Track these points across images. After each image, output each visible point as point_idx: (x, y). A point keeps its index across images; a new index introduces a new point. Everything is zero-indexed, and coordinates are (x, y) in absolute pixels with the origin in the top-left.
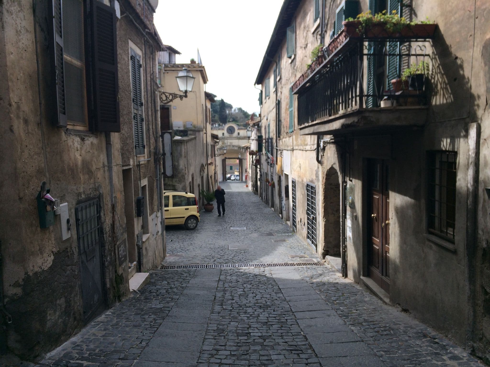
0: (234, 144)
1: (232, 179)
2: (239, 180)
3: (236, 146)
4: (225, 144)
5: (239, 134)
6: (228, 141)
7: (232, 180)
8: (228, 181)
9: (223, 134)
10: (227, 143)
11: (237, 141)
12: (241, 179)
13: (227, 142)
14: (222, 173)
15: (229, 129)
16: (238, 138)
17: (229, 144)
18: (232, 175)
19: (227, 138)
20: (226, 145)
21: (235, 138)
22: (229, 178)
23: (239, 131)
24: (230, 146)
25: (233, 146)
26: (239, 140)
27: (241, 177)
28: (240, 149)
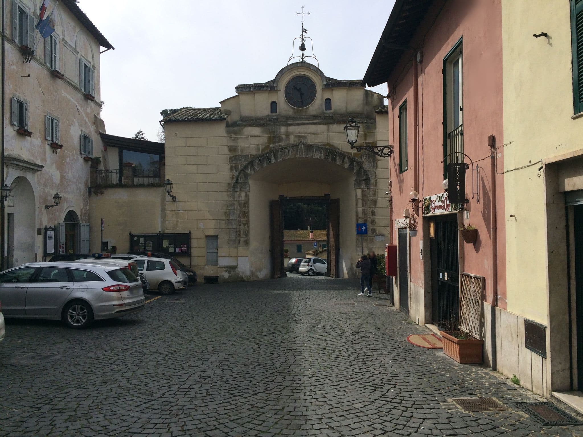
0: (310, 140)
1: (301, 269)
2: (327, 274)
3: (319, 148)
4: (280, 140)
5: (328, 102)
6: (291, 129)
7: (303, 273)
8: (289, 275)
9: (273, 104)
10: (288, 138)
11: (322, 128)
12: (333, 271)
13: (287, 133)
14: (268, 248)
15: (295, 88)
16: (325, 118)
17: (292, 140)
18: (301, 261)
19: (286, 121)
20: (283, 143)
21: (315, 117)
22: (294, 268)
23: (327, 95)
24: (295, 146)
25: (309, 148)
26: (328, 124)
27: (333, 263)
28: (334, 160)
